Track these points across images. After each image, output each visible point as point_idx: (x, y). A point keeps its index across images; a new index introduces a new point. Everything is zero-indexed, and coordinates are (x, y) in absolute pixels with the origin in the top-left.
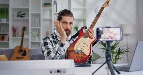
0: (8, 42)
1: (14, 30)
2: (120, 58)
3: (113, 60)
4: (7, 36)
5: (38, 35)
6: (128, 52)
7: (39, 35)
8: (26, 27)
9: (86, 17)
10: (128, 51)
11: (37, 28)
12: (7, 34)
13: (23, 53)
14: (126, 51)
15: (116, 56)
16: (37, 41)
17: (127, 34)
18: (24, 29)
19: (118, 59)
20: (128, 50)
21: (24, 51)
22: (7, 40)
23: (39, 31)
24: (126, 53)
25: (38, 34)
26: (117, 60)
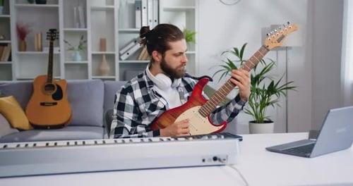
0: (9, 62)
1: (22, 34)
2: (272, 103)
3: (257, 107)
4: (6, 48)
5: (83, 47)
6: (289, 90)
7: (84, 45)
8: (55, 30)
9: (194, 5)
10: (287, 88)
11: (78, 29)
12: (6, 45)
13: (54, 92)
14: (285, 87)
15: (264, 98)
16: (79, 60)
17: (287, 47)
18: (53, 35)
19: (268, 104)
20: (289, 86)
21: (56, 87)
22: (7, 58)
23: (83, 36)
24: (284, 91)
25: (81, 44)
26: (264, 107)
